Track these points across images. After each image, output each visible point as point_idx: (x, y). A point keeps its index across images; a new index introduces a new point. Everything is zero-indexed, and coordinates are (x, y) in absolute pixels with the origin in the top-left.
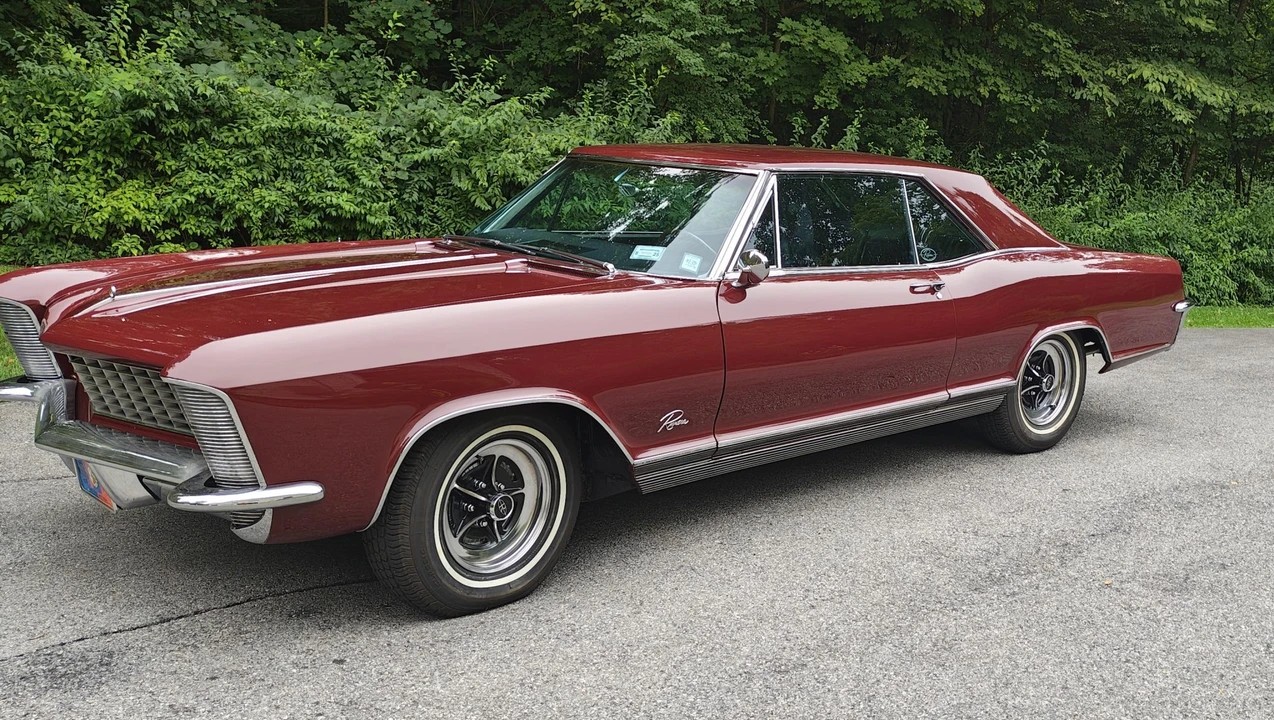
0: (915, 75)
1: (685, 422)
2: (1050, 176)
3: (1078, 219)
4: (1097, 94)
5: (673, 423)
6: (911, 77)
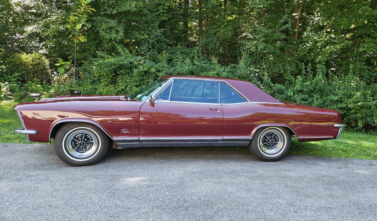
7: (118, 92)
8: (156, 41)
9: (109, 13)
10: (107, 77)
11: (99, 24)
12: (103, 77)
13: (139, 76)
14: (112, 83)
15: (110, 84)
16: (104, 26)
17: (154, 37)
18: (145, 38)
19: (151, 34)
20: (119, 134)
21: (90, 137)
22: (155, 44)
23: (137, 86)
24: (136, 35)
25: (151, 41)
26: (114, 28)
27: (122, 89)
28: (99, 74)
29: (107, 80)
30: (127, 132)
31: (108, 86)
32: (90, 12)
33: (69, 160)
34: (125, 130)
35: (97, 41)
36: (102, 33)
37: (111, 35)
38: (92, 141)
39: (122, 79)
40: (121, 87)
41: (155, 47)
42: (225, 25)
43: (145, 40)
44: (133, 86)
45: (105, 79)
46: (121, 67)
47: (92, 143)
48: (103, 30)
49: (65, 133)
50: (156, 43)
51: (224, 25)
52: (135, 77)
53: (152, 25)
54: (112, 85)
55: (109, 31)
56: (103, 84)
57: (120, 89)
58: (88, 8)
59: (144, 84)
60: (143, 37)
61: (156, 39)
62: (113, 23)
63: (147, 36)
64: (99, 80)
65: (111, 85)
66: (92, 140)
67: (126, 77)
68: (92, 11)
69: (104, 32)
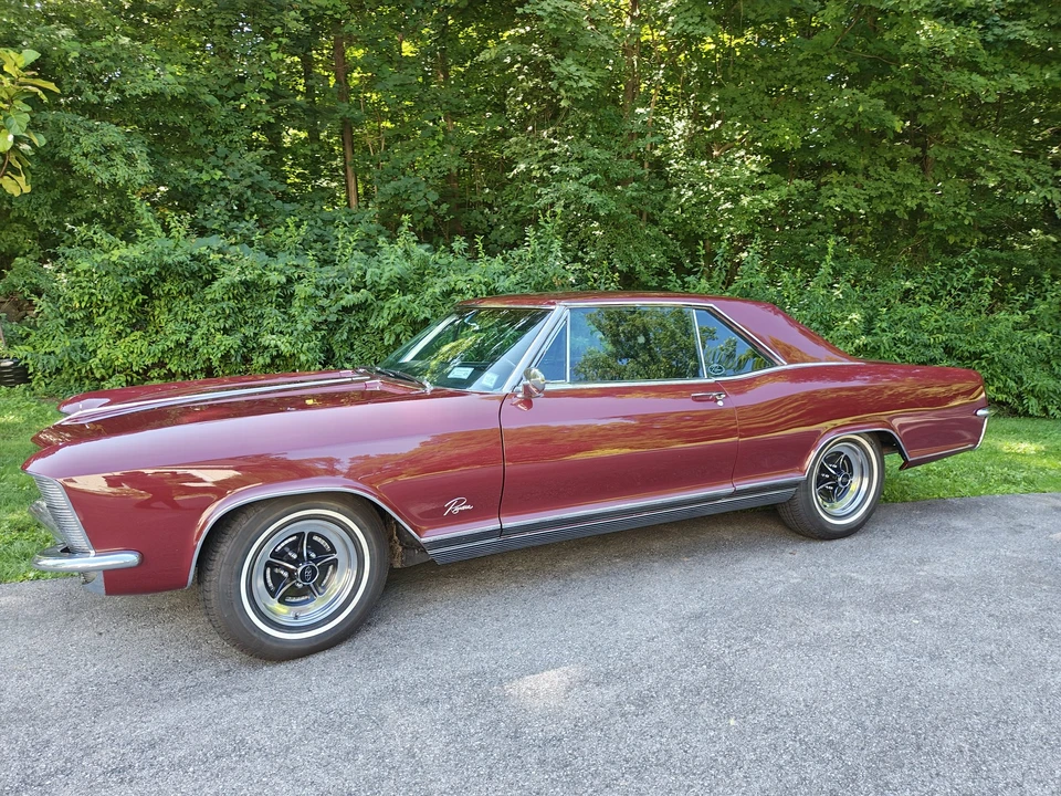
0: (835, 196)
1: (469, 507)
2: (981, 284)
3: (1017, 326)
4: (1045, 197)
5: (457, 509)
6: (830, 198)
7: (163, 352)
8: (249, 187)
9: (94, 99)
10: (118, 308)
11: (67, 135)
12: (103, 309)
13: (229, 299)
14: (134, 327)
15: (128, 330)
16: (88, 142)
17: (238, 175)
18: (213, 179)
19: (227, 166)
20: (438, 518)
21: (323, 542)
22: (245, 197)
23: (226, 331)
24: (181, 170)
25: (232, 187)
26: (119, 149)
27: (178, 344)
28: (86, 298)
29: (117, 318)
30: (464, 508)
31: (124, 335)
32: (40, 92)
33: (268, 642)
34: (459, 502)
35: (56, 194)
36: (85, 165)
37: (114, 171)
38: (335, 556)
39: (170, 311)
40: (174, 338)
41: (246, 205)
42: (441, 139)
43: (211, 184)
44: (213, 331)
45: (113, 316)
46: (165, 272)
47: (335, 563)
48: (85, 155)
49: (247, 543)
50: (249, 193)
51: (438, 140)
52: (214, 301)
53: (227, 138)
54: (138, 333)
55: (103, 159)
56: (106, 332)
57: (168, 343)
58: (30, 81)
59: (246, 323)
60: (205, 177)
61: (248, 181)
62: (112, 133)
63: (220, 173)
64: (89, 320)
65: (132, 332)
66: (333, 551)
67: (182, 304)
68: (45, 91)
69: (89, 162)
